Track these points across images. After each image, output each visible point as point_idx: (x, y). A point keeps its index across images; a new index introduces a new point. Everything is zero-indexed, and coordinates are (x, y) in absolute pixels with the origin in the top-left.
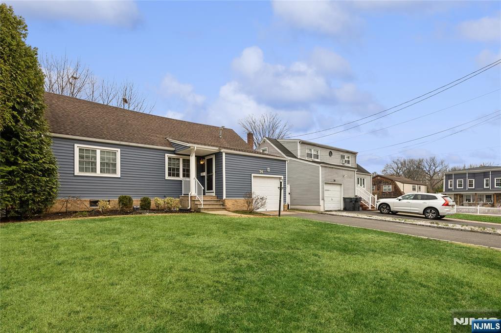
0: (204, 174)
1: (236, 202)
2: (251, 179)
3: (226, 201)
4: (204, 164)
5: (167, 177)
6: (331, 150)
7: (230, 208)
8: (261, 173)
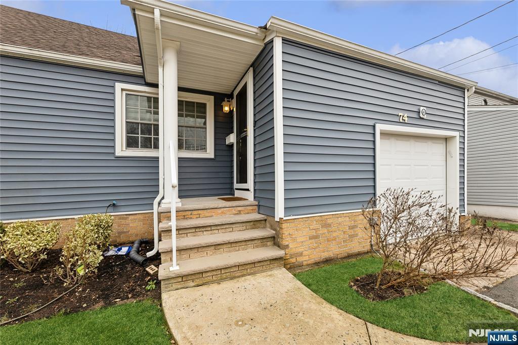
0: (232, 139)
1: (326, 225)
2: (374, 142)
3: (287, 230)
4: (231, 112)
5: (121, 149)
6: (486, 98)
7: (301, 254)
8: (404, 123)
